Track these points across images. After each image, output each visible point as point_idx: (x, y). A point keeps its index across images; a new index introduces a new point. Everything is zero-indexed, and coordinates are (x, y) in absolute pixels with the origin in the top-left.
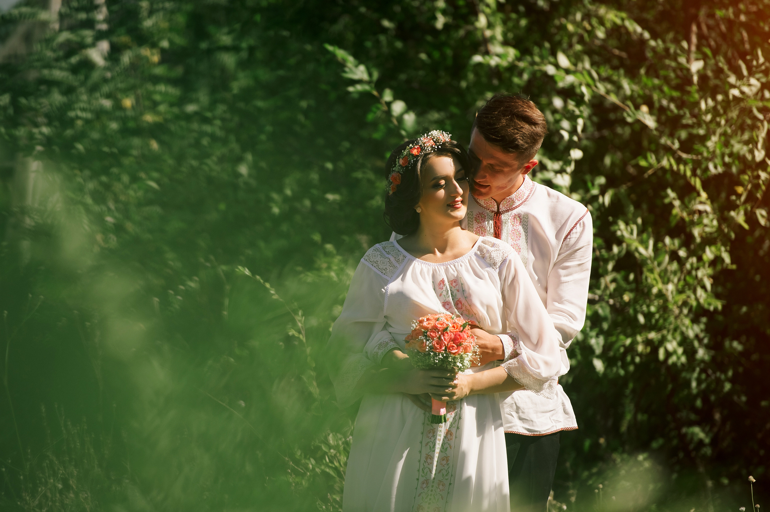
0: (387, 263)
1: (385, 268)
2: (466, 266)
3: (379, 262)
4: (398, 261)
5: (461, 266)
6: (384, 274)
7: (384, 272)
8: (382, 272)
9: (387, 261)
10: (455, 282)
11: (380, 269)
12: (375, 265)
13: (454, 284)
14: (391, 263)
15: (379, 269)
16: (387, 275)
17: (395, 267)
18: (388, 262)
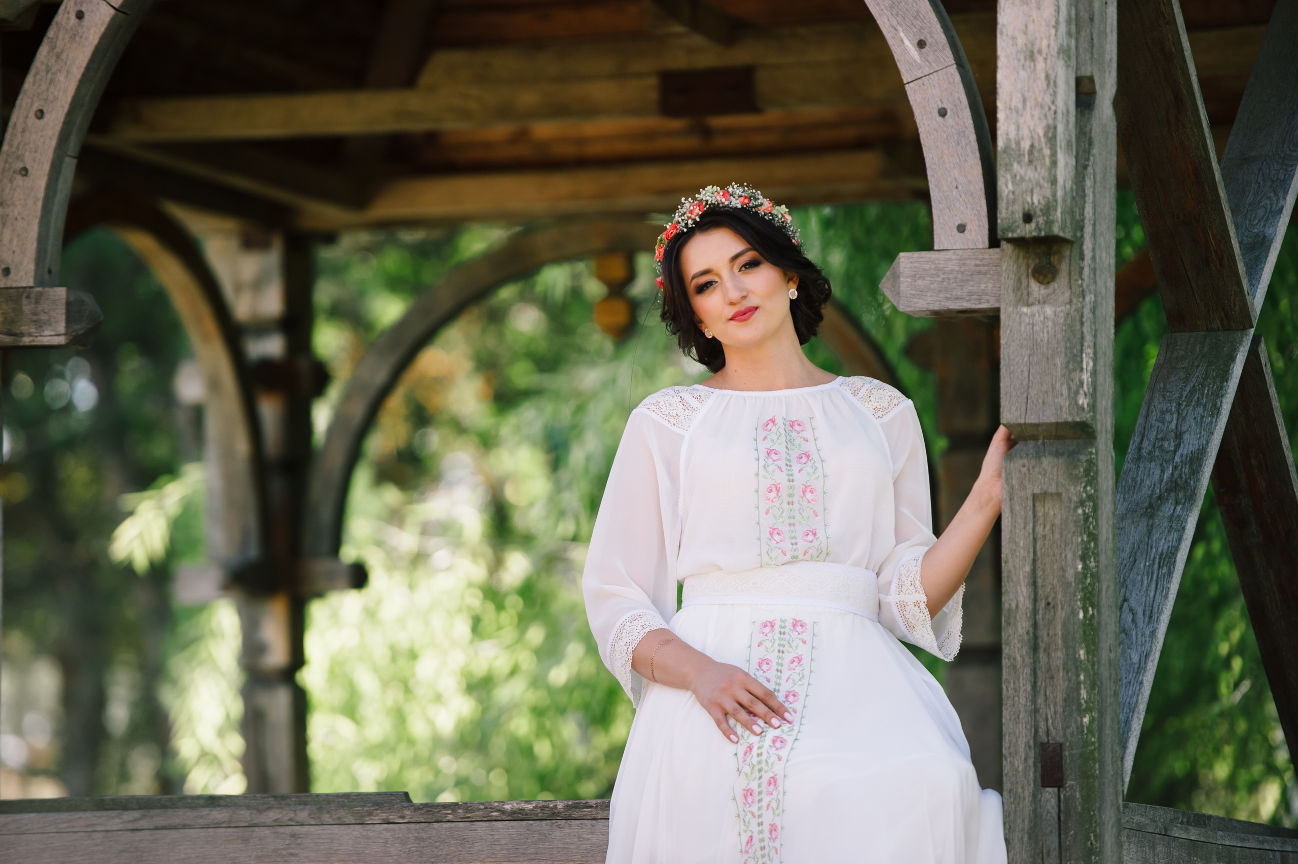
0: (678, 404)
1: (674, 414)
4: (699, 397)
6: (674, 424)
7: (673, 421)
8: (669, 421)
9: (678, 401)
11: (663, 414)
14: (685, 404)
15: (661, 415)
16: (680, 427)
17: (694, 409)
18: (681, 403)
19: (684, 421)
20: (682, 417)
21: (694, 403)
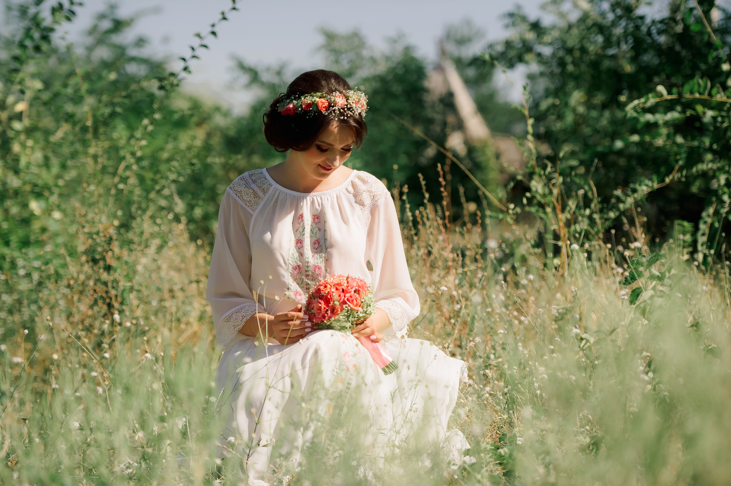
1: (248, 200)
2: (332, 201)
3: (243, 192)
4: (263, 191)
5: (328, 200)
6: (248, 206)
7: (248, 204)
8: (246, 205)
9: (252, 191)
10: (317, 218)
12: (239, 195)
13: (316, 220)
14: (255, 194)
15: (243, 201)
16: (251, 208)
17: (259, 198)
19: (253, 205)
20: (253, 202)
21: (260, 194)
